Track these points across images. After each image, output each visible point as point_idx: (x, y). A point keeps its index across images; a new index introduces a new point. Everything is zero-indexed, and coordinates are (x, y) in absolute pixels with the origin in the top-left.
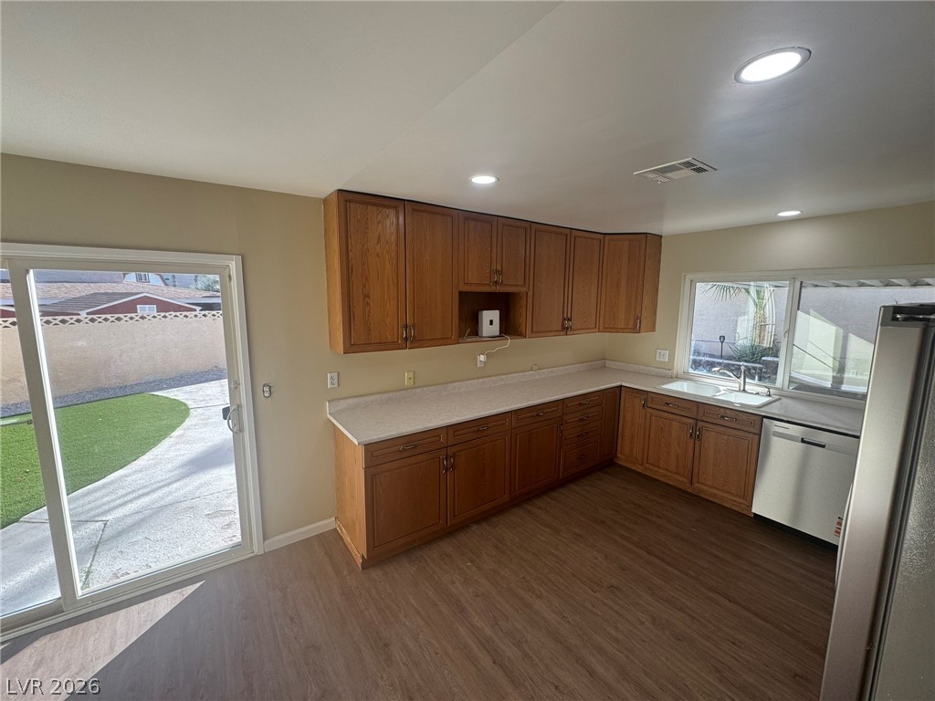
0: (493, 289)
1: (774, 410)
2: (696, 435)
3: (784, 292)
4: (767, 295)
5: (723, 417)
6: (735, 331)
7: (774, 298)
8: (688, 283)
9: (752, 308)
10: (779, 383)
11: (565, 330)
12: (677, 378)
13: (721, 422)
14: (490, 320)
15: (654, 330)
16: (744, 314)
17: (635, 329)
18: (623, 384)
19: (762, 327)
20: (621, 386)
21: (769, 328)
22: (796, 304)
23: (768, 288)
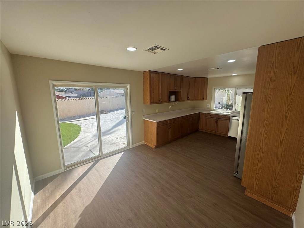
0: (175, 91)
1: (232, 115)
2: (217, 122)
3: (234, 91)
4: (230, 91)
5: (222, 117)
6: (222, 101)
7: (232, 92)
8: (214, 89)
9: (226, 95)
10: (233, 110)
11: (188, 100)
12: (212, 111)
13: (222, 118)
14: (173, 97)
15: (206, 100)
16: (225, 96)
17: (203, 100)
18: (201, 112)
19: (229, 99)
20: (200, 113)
21: (230, 100)
22: (236, 93)
23: (230, 90)
